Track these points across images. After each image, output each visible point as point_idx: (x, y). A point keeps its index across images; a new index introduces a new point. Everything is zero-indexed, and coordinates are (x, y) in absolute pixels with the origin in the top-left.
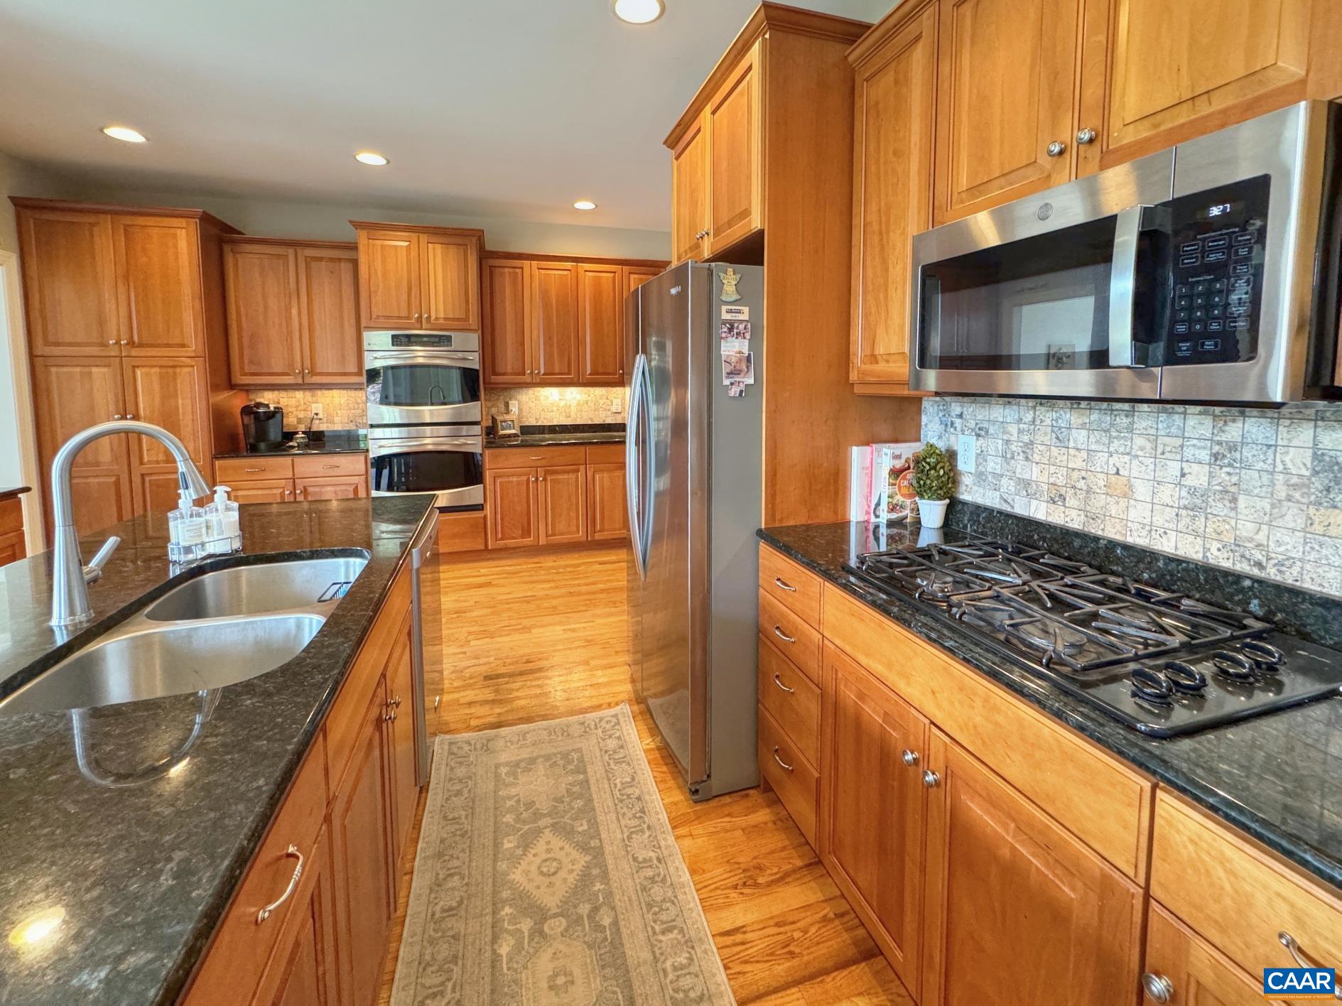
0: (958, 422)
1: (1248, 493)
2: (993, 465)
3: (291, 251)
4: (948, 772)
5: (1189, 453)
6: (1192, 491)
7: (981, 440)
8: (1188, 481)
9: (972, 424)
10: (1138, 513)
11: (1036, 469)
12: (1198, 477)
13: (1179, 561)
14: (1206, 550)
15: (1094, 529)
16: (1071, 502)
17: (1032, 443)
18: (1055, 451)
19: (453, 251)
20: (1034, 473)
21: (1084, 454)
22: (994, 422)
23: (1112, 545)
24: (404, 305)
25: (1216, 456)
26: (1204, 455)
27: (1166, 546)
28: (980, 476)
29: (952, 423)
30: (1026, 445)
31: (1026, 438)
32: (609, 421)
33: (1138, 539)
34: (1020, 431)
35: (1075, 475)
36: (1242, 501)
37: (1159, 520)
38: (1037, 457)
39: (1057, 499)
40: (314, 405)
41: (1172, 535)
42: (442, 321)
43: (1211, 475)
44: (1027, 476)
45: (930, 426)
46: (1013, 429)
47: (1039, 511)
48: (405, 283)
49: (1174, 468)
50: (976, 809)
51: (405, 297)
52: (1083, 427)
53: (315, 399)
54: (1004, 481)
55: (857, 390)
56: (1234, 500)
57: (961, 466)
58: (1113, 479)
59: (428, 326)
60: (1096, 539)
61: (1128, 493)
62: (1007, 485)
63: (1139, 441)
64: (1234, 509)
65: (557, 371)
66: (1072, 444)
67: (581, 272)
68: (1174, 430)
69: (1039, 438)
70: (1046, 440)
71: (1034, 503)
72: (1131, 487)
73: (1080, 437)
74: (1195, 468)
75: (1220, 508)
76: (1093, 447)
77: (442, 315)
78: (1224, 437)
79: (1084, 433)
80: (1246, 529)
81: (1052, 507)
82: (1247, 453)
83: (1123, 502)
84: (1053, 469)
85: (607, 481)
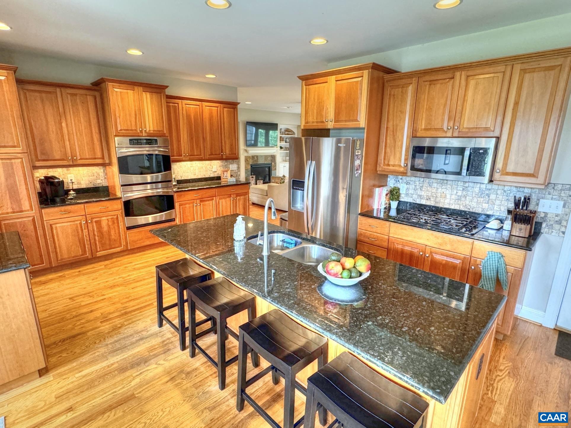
0: (400, 181)
1: (468, 196)
2: (411, 191)
3: (58, 90)
4: (431, 252)
5: (458, 188)
6: (458, 196)
7: (408, 185)
8: (458, 194)
9: (405, 181)
10: (447, 201)
11: (423, 192)
12: (460, 193)
13: (455, 210)
14: (460, 207)
15: (437, 205)
16: (432, 199)
17: (423, 186)
18: (429, 188)
19: (154, 95)
20: (423, 193)
21: (436, 189)
22: (412, 181)
23: (441, 208)
24: (133, 123)
25: (463, 189)
26: (461, 189)
27: (452, 207)
28: (407, 195)
29: (398, 181)
30: (421, 187)
31: (421, 185)
32: (212, 176)
33: (447, 206)
34: (419, 183)
35: (433, 193)
36: (467, 197)
37: (451, 202)
38: (424, 190)
39: (428, 199)
40: (69, 176)
41: (454, 205)
42: (152, 132)
43: (462, 193)
44: (421, 194)
45: (391, 181)
46: (418, 183)
47: (423, 202)
48: (133, 113)
49: (455, 191)
50: (438, 257)
51: (133, 119)
52: (436, 183)
53: (69, 172)
54: (414, 195)
55: (378, 172)
56: (466, 197)
57: (401, 192)
58: (442, 194)
59: (146, 135)
60: (438, 207)
61: (445, 197)
62: (415, 196)
63: (449, 186)
64: (466, 199)
65: (196, 154)
66: (433, 186)
67: (204, 107)
68: (456, 184)
69: (425, 185)
70: (427, 186)
71: (422, 200)
72: (446, 196)
73: (435, 185)
74: (459, 191)
75: (463, 199)
76: (438, 187)
77: (152, 129)
78: (465, 185)
79: (436, 184)
80: (467, 202)
81: (427, 201)
82: (469, 188)
83: (444, 199)
84: (428, 192)
85: (224, 203)
